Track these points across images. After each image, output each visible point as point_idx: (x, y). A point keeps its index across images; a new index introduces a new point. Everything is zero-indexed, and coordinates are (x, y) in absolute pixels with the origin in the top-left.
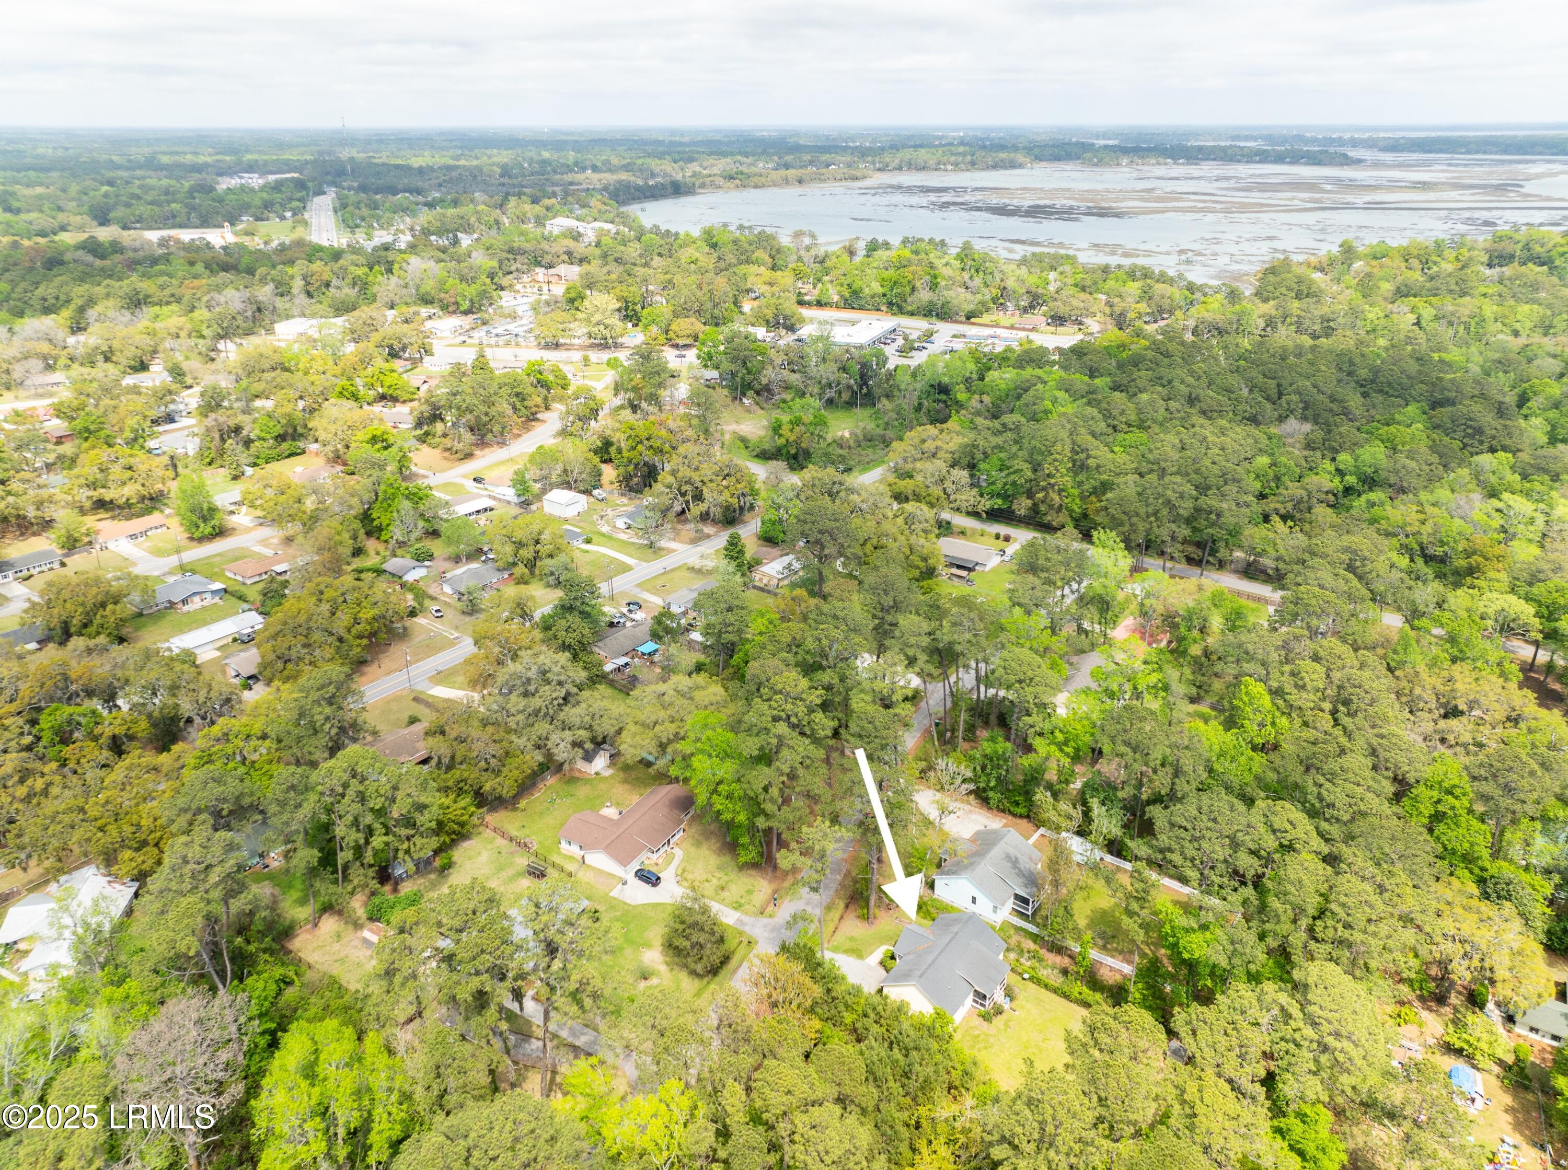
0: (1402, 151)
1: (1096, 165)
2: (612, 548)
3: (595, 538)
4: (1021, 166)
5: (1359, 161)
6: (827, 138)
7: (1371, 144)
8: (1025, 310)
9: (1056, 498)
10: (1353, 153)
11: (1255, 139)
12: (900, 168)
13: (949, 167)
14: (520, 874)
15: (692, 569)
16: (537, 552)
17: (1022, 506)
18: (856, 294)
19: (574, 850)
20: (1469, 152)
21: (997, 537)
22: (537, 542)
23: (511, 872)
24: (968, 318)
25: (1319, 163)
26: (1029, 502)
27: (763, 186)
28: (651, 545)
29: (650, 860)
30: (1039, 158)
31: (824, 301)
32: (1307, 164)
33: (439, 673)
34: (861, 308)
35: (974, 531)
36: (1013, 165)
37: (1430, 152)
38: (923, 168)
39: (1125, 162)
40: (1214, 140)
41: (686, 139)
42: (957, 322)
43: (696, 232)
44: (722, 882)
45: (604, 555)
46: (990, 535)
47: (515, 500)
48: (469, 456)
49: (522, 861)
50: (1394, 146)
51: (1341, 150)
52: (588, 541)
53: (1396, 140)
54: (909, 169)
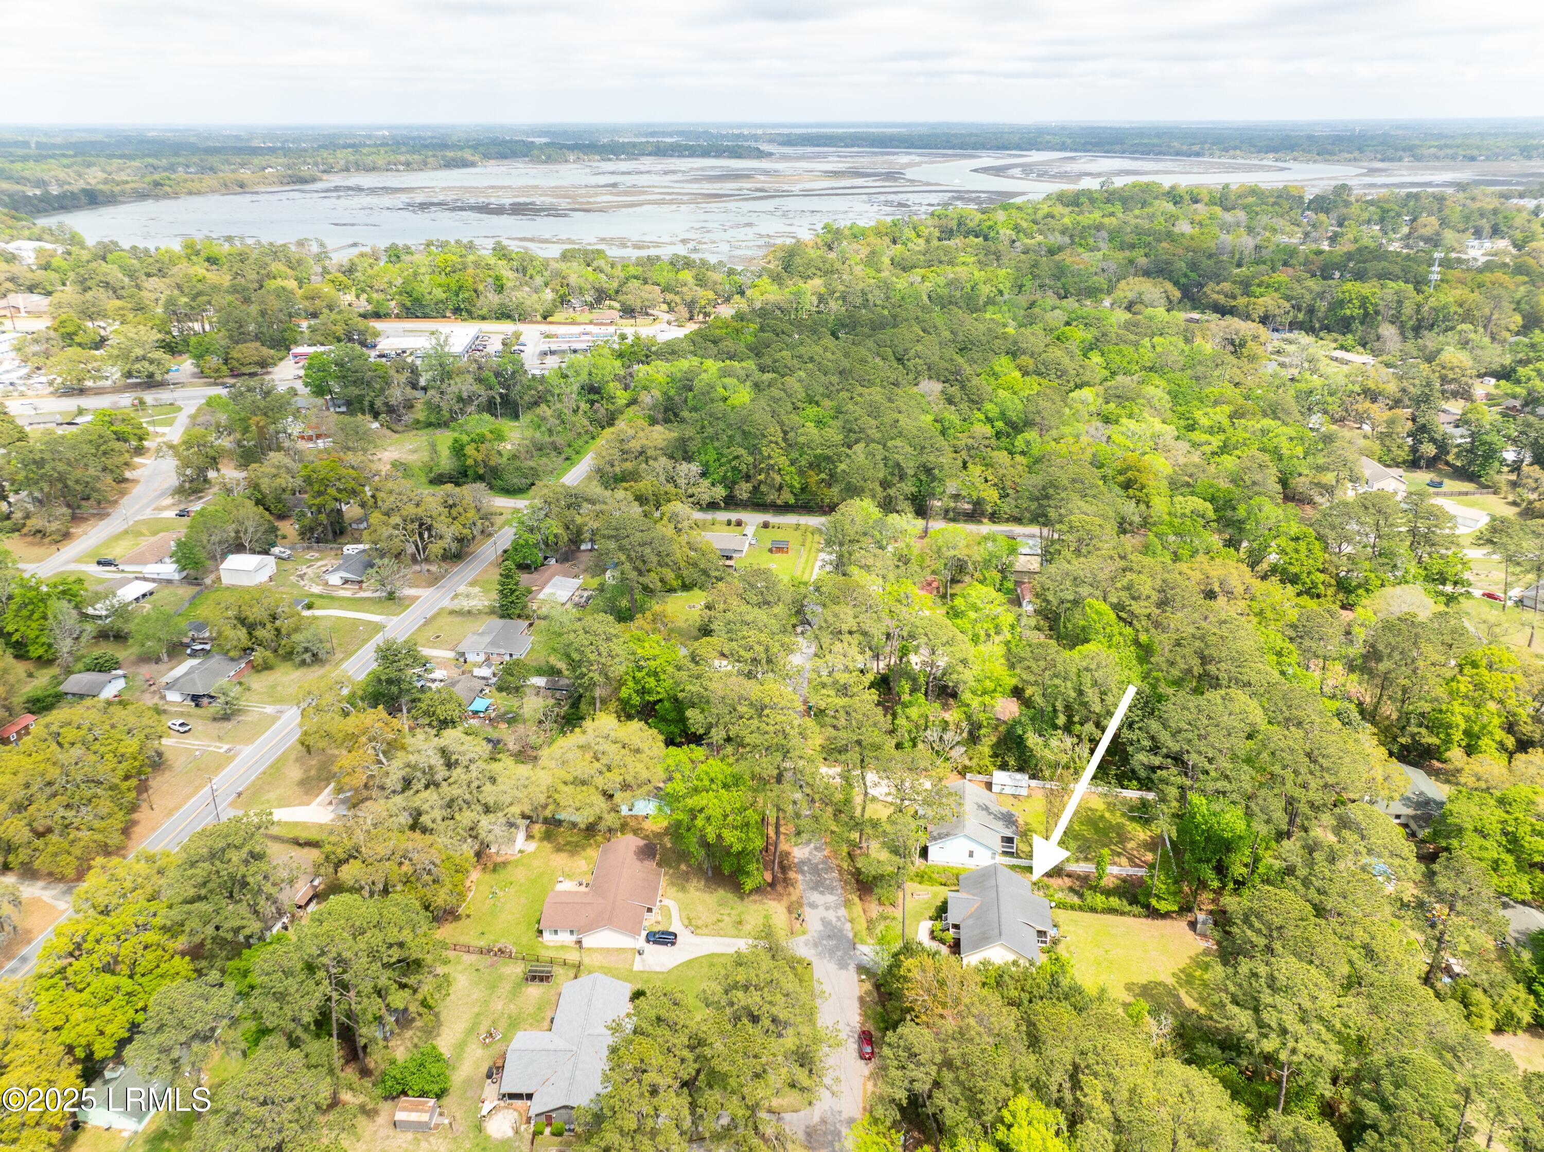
0: (795, 145)
1: (545, 162)
2: (341, 608)
3: (317, 602)
4: (473, 164)
5: (770, 154)
6: (238, 138)
7: (772, 140)
8: (592, 306)
9: (778, 479)
10: (765, 147)
11: (671, 135)
12: (347, 170)
13: (401, 168)
14: (519, 985)
15: (452, 612)
16: (278, 630)
17: (743, 490)
18: (417, 301)
19: (564, 938)
20: (846, 146)
21: (729, 523)
22: (274, 618)
23: (507, 986)
24: (545, 318)
25: (739, 156)
26: (749, 486)
27: (199, 193)
28: (391, 597)
29: (651, 922)
30: (487, 156)
31: (382, 312)
32: (729, 157)
33: (239, 795)
34: (426, 316)
35: (705, 522)
36: (464, 164)
37: (818, 145)
38: (373, 169)
39: (572, 158)
40: (636, 136)
41: (58, 140)
42: (532, 322)
43: (176, 247)
44: (735, 918)
45: (339, 618)
46: (721, 523)
47: (176, 577)
48: (66, 536)
49: (517, 970)
50: (789, 141)
51: (753, 144)
52: (309, 607)
53: (789, 135)
54: (358, 170)
